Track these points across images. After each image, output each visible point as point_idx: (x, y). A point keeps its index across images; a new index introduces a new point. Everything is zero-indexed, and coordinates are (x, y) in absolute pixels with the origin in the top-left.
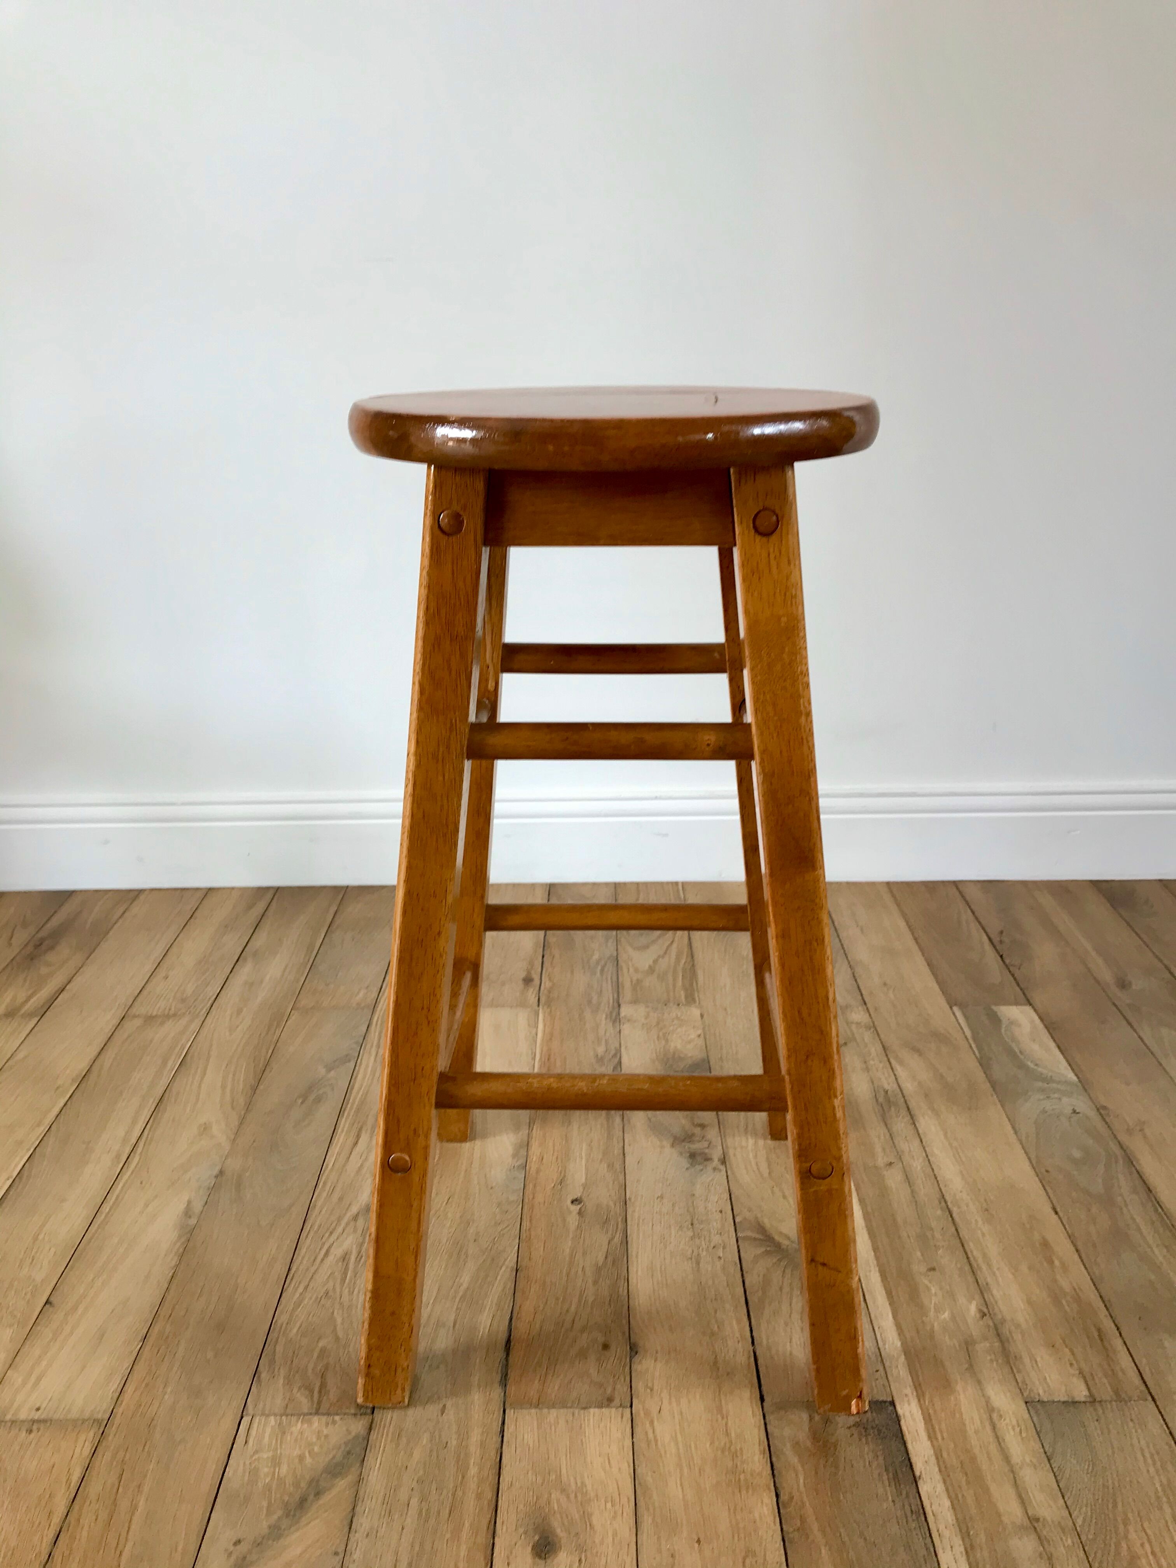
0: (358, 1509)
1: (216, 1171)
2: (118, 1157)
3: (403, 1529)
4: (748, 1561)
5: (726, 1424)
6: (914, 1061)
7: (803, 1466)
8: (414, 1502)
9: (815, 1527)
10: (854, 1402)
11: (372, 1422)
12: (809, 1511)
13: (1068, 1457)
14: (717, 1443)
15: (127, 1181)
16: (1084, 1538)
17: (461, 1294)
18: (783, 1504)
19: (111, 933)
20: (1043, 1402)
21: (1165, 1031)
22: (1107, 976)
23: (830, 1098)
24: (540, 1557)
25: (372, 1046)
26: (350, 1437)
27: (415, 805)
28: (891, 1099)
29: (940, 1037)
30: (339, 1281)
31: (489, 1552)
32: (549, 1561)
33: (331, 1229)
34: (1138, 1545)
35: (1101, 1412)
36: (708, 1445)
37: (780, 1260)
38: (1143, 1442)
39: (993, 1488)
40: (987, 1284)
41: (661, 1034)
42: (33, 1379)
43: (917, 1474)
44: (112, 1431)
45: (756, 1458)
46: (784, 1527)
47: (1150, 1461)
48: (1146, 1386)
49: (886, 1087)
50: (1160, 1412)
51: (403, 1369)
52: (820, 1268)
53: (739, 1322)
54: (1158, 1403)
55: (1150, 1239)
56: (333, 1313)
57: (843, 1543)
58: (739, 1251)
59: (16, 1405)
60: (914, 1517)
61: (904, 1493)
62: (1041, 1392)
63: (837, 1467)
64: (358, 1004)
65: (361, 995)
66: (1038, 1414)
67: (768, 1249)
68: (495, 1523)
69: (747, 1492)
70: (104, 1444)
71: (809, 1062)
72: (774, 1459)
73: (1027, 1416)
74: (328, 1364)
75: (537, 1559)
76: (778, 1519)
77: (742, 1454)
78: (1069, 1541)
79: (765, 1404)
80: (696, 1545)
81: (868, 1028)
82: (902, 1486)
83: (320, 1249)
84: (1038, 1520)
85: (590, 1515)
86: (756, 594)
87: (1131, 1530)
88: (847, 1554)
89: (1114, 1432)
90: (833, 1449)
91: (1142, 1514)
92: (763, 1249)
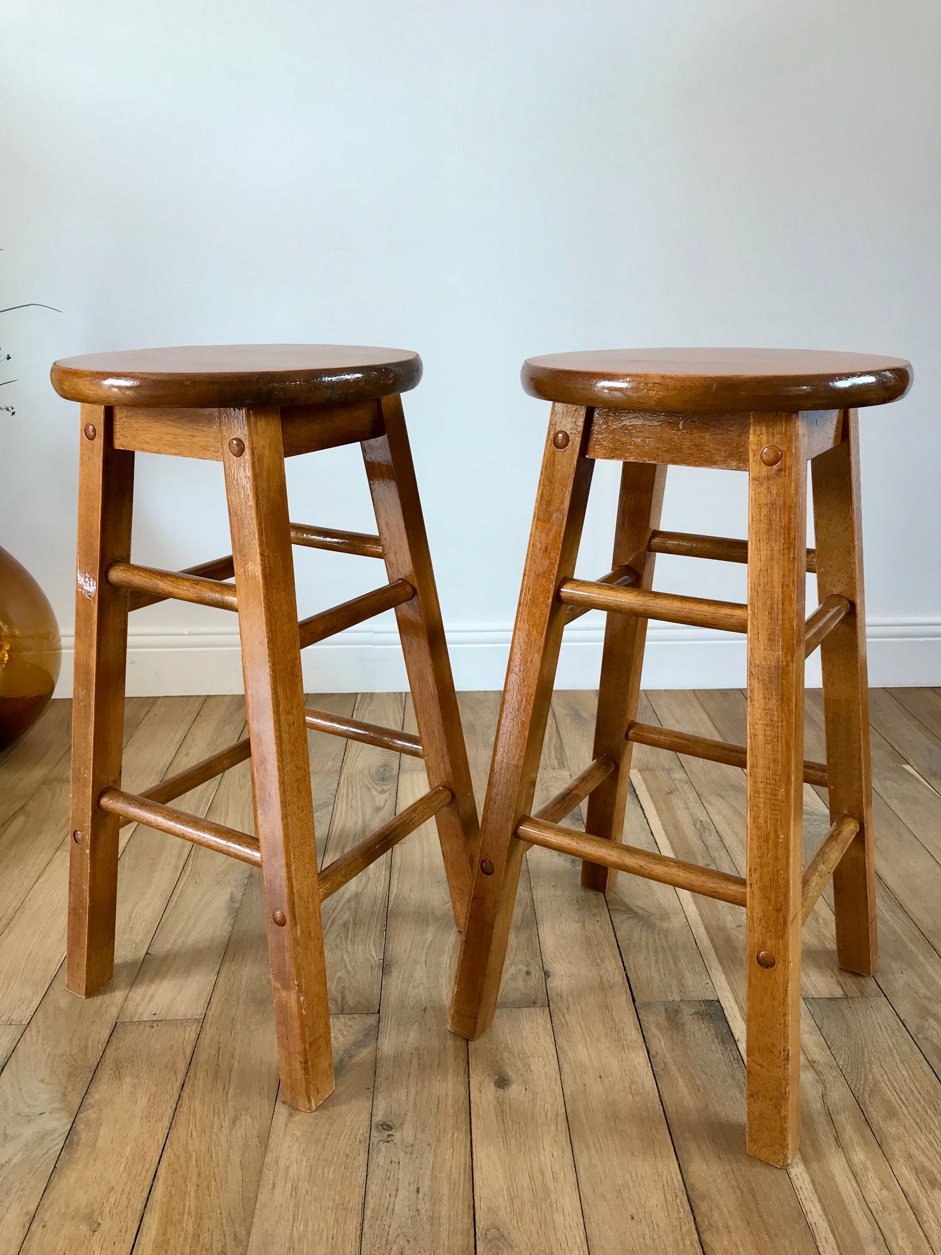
0: (378, 1065)
1: (247, 875)
2: (176, 867)
3: (409, 1075)
4: (633, 1087)
5: (612, 1015)
6: (720, 804)
7: (663, 1036)
8: (415, 1060)
9: (674, 1068)
11: (380, 1017)
12: (669, 1059)
13: (832, 1028)
14: (607, 1025)
15: (185, 882)
16: (844, 1072)
17: (427, 945)
18: (652, 1056)
19: (141, 725)
20: (815, 998)
21: (888, 783)
24: (500, 1088)
25: (343, 796)
26: (366, 1027)
28: (705, 826)
30: (344, 938)
31: (467, 1086)
32: (506, 1089)
33: (333, 907)
34: (879, 1075)
35: (851, 1003)
36: (601, 1026)
37: (638, 922)
38: (879, 1020)
41: (544, 787)
42: (147, 998)
43: (736, 1038)
44: (207, 1026)
45: (633, 1033)
46: (654, 1068)
47: (884, 1030)
48: (881, 988)
49: (702, 819)
50: (890, 1003)
53: (614, 958)
54: (888, 998)
56: (343, 957)
57: (692, 1076)
58: (610, 917)
59: (139, 1012)
60: (736, 1062)
61: (729, 1049)
62: (813, 993)
63: (685, 1036)
64: (329, 770)
65: (330, 764)
66: (812, 1006)
67: (630, 916)
68: (469, 1070)
69: (629, 1050)
70: (204, 1032)
72: (644, 1032)
73: (804, 1006)
74: (344, 987)
75: (499, 1089)
76: (650, 1065)
77: (623, 1031)
78: (835, 1073)
79: (636, 1004)
80: (599, 1079)
81: (686, 782)
82: (728, 1045)
83: (328, 920)
84: (814, 1062)
85: (529, 1065)
87: (874, 1066)
88: (695, 1082)
89: (860, 1014)
90: (681, 1026)
91: (881, 1059)
92: (626, 916)
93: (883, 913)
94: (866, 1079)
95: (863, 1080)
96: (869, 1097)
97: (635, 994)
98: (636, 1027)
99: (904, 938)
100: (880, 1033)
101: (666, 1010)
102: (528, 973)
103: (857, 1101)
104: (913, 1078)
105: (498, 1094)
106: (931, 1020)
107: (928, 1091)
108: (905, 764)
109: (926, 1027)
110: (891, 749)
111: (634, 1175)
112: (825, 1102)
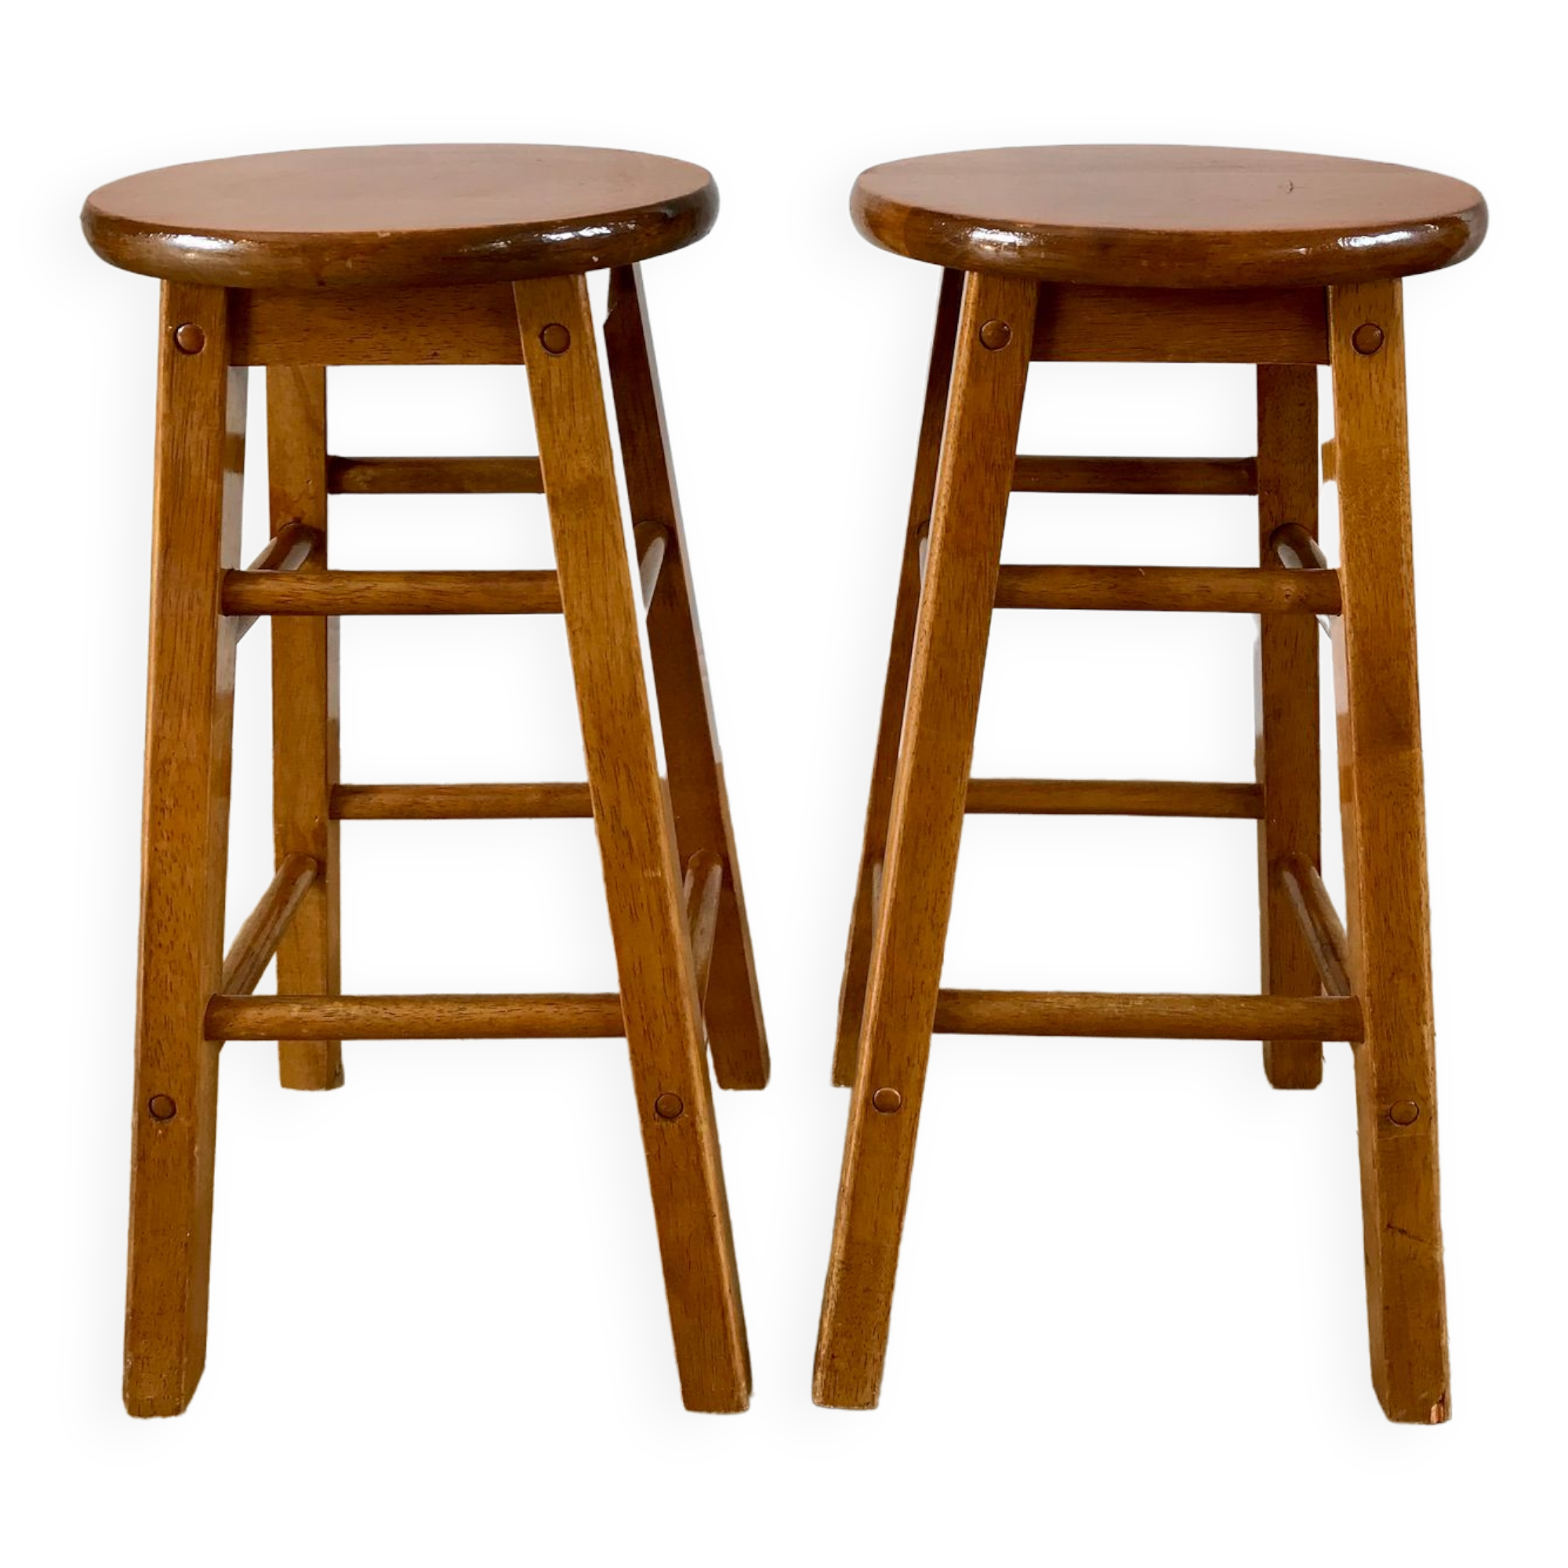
10: (1434, 1408)
23: (1418, 1024)
27: (931, 663)
51: (875, 1361)
52: (1398, 1235)
71: (1396, 981)
86: (1353, 421)
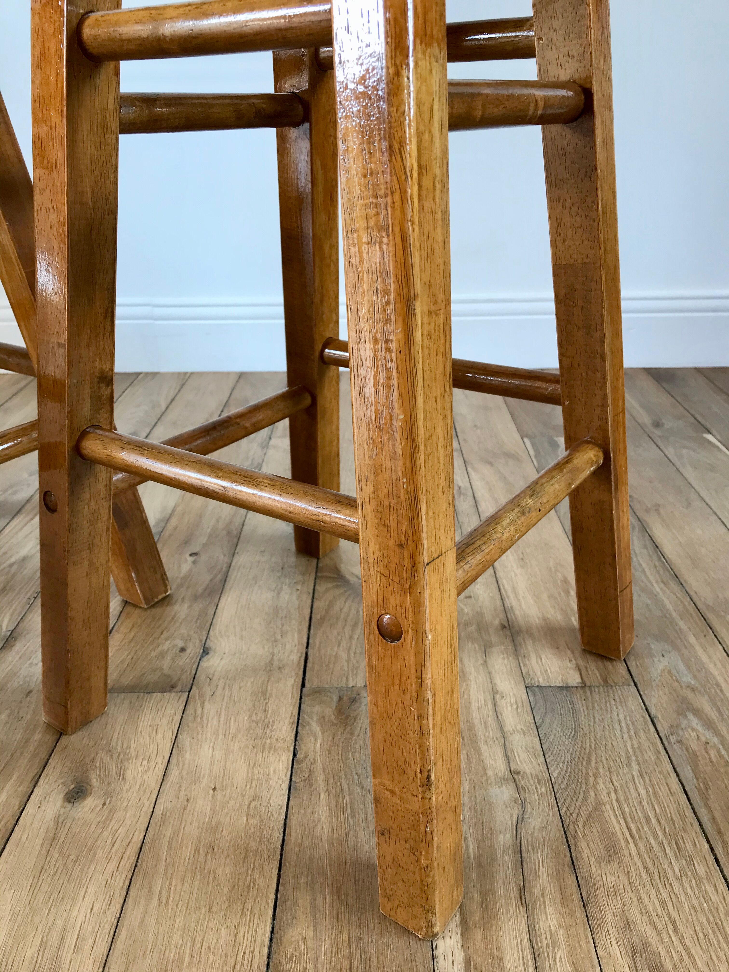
4: (253, 805)
5: (266, 704)
6: (486, 470)
7: (323, 733)
9: (321, 778)
12: (319, 765)
13: (555, 726)
14: (254, 718)
16: (556, 787)
18: (297, 761)
20: (541, 687)
21: (685, 451)
22: (646, 419)
24: (70, 802)
28: (462, 492)
29: (509, 455)
31: (26, 798)
32: (76, 805)
34: (605, 793)
35: (589, 693)
36: (246, 718)
37: (346, 591)
38: (621, 716)
39: (484, 748)
40: (512, 607)
45: (284, 728)
46: (293, 778)
47: (625, 730)
48: (631, 675)
49: (461, 484)
50: (640, 694)
53: (300, 632)
54: (639, 688)
55: (651, 578)
57: (342, 790)
58: (315, 586)
62: (541, 680)
63: (352, 734)
66: (534, 695)
67: (339, 584)
68: (40, 776)
69: (269, 752)
72: (300, 728)
73: (525, 696)
75: (67, 804)
76: (289, 773)
77: (272, 726)
78: (543, 789)
79: (304, 689)
80: (211, 792)
84: (518, 773)
85: (126, 770)
87: (600, 781)
88: (343, 799)
89: (597, 708)
90: (352, 721)
91: (612, 769)
92: (334, 584)
93: (652, 585)
94: (585, 799)
95: (580, 800)
96: (585, 825)
97: (307, 678)
98: (292, 721)
99: (674, 614)
100: (618, 733)
101: (340, 699)
102: (183, 650)
103: (565, 832)
104: (653, 799)
105: (63, 811)
106: (691, 716)
107: (672, 819)
108: (705, 433)
109: (683, 726)
110: (692, 420)
111: (198, 946)
112: (519, 831)
